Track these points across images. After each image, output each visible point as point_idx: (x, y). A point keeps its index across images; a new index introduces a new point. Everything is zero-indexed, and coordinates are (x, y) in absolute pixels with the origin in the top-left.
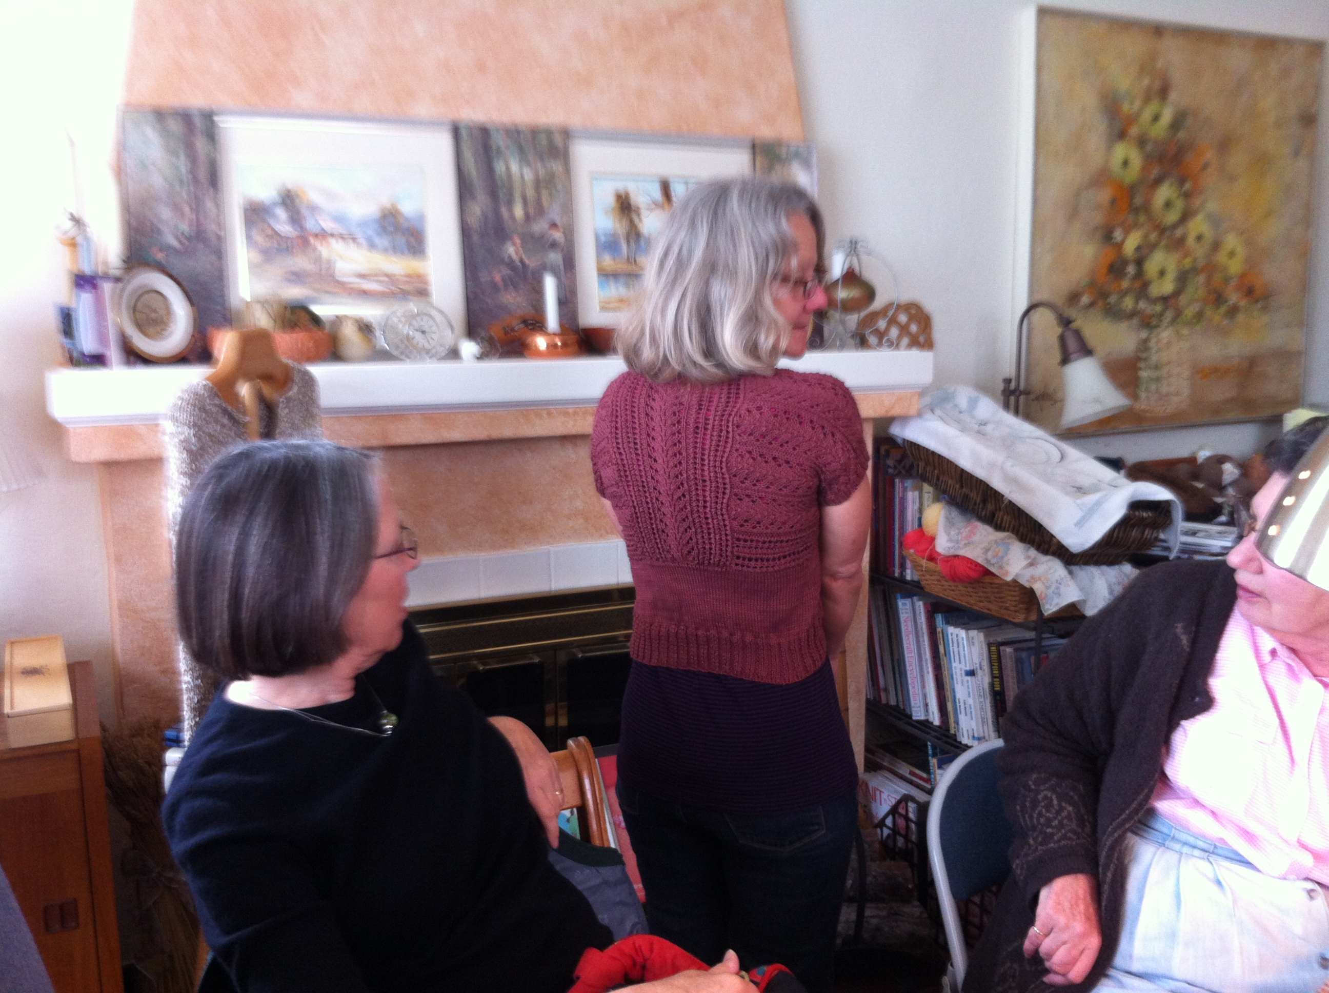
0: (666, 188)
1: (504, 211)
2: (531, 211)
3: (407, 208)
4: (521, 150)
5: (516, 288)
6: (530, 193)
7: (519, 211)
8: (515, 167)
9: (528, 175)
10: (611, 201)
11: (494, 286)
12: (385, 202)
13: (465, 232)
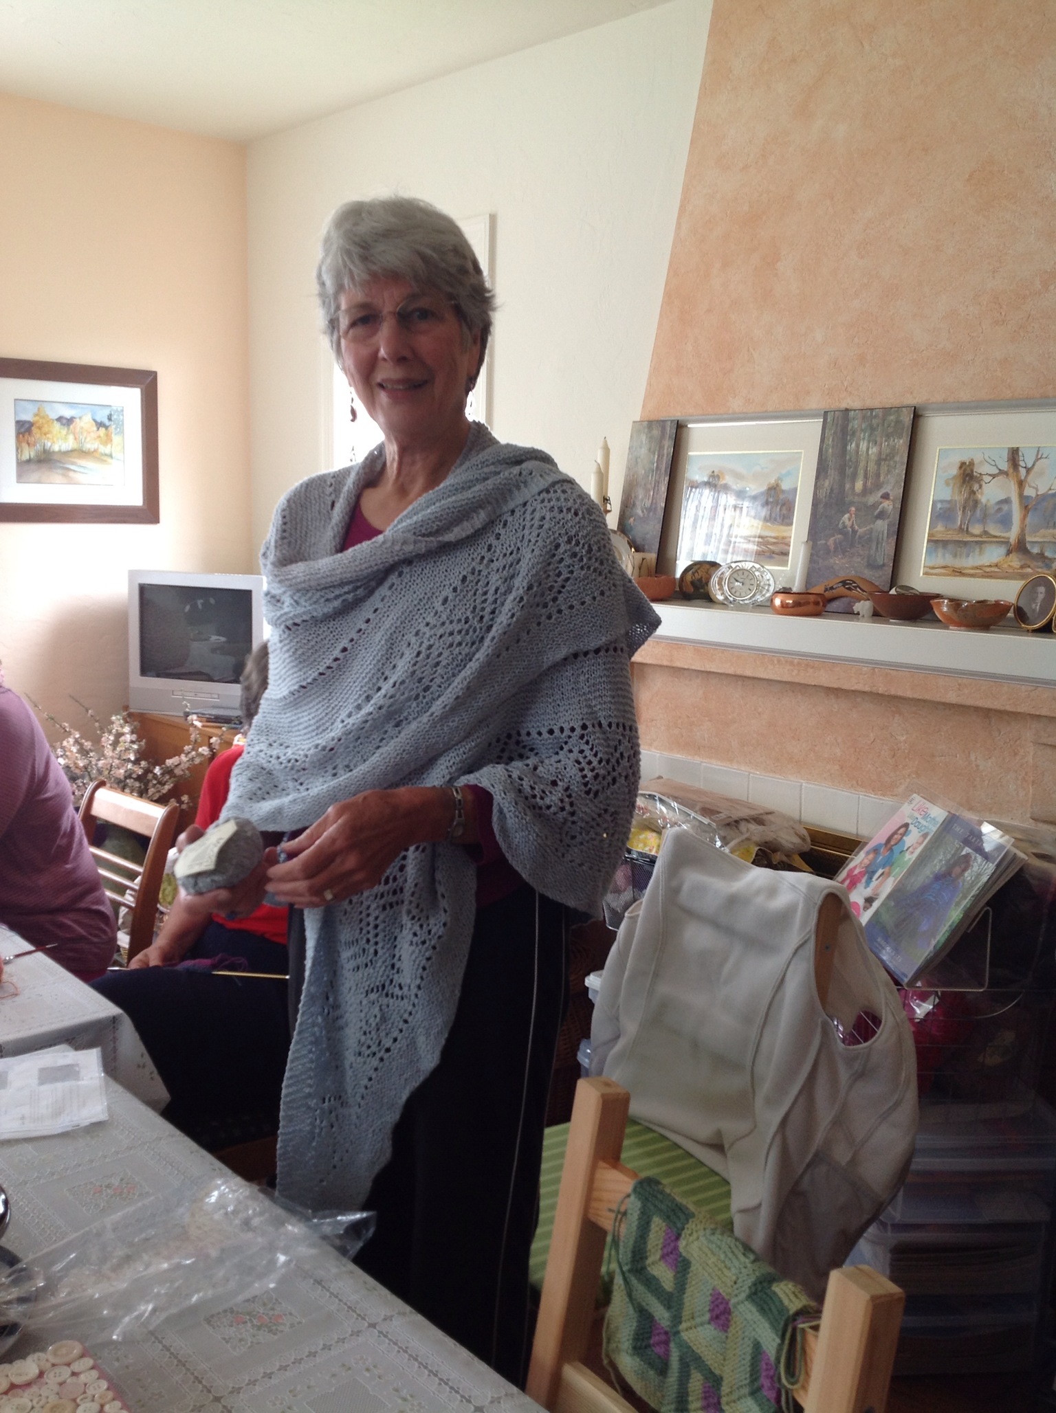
0: (1014, 455)
1: (848, 486)
2: (869, 484)
3: (785, 486)
4: (872, 429)
5: (844, 552)
6: (872, 467)
7: (859, 485)
8: (863, 446)
9: (874, 450)
10: (954, 471)
11: (828, 552)
12: (773, 481)
13: (815, 504)
